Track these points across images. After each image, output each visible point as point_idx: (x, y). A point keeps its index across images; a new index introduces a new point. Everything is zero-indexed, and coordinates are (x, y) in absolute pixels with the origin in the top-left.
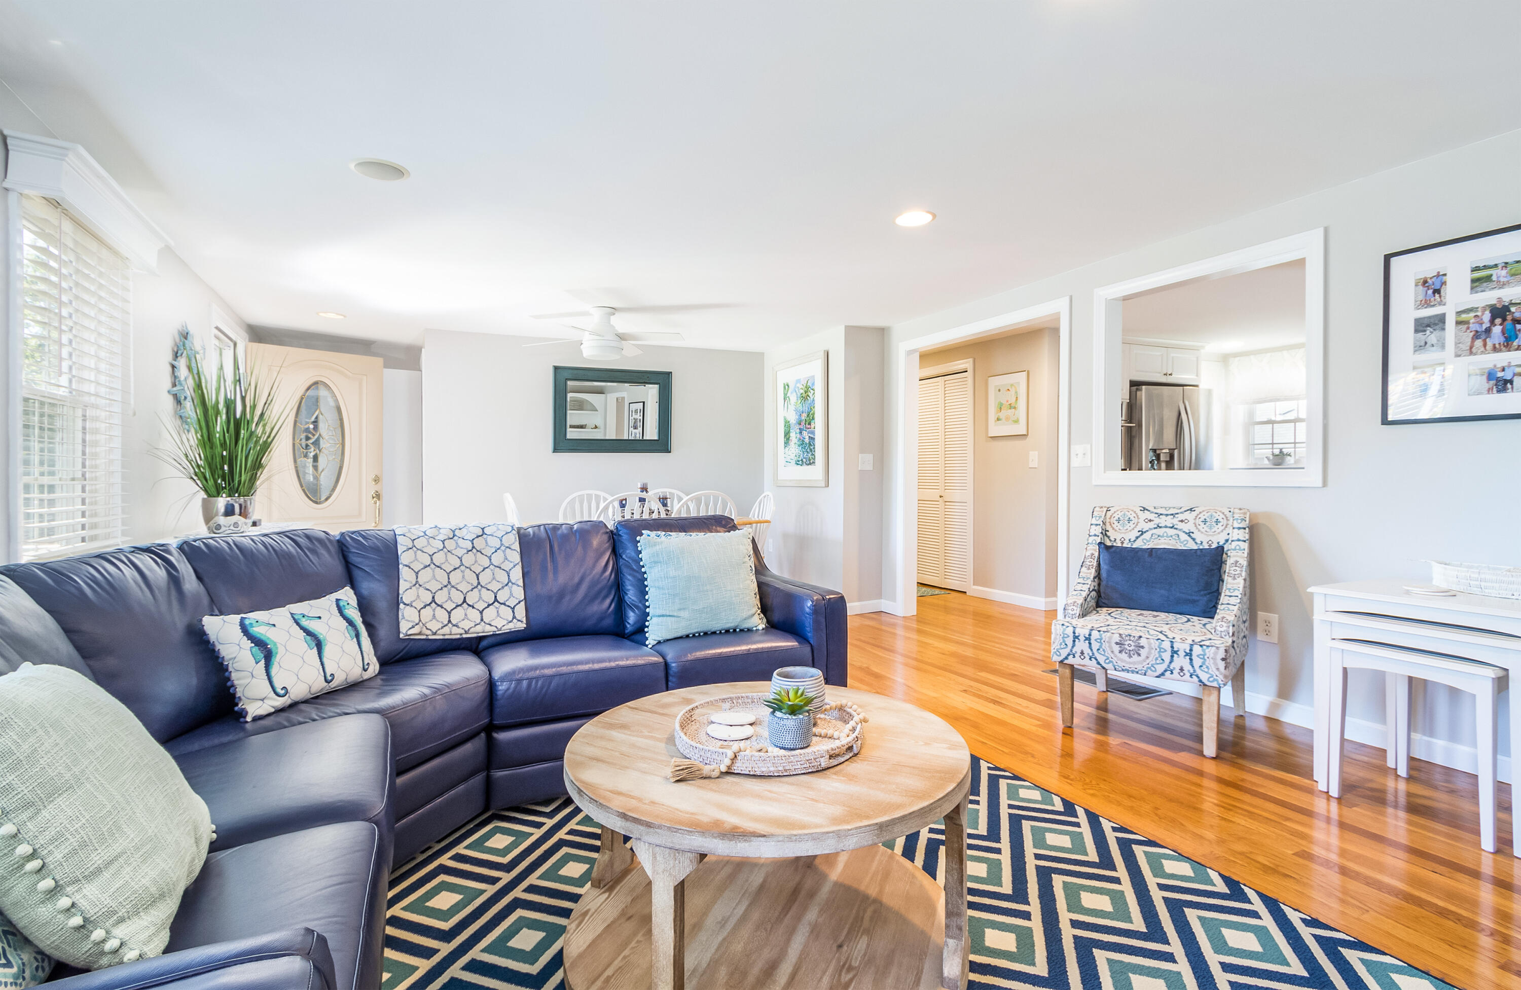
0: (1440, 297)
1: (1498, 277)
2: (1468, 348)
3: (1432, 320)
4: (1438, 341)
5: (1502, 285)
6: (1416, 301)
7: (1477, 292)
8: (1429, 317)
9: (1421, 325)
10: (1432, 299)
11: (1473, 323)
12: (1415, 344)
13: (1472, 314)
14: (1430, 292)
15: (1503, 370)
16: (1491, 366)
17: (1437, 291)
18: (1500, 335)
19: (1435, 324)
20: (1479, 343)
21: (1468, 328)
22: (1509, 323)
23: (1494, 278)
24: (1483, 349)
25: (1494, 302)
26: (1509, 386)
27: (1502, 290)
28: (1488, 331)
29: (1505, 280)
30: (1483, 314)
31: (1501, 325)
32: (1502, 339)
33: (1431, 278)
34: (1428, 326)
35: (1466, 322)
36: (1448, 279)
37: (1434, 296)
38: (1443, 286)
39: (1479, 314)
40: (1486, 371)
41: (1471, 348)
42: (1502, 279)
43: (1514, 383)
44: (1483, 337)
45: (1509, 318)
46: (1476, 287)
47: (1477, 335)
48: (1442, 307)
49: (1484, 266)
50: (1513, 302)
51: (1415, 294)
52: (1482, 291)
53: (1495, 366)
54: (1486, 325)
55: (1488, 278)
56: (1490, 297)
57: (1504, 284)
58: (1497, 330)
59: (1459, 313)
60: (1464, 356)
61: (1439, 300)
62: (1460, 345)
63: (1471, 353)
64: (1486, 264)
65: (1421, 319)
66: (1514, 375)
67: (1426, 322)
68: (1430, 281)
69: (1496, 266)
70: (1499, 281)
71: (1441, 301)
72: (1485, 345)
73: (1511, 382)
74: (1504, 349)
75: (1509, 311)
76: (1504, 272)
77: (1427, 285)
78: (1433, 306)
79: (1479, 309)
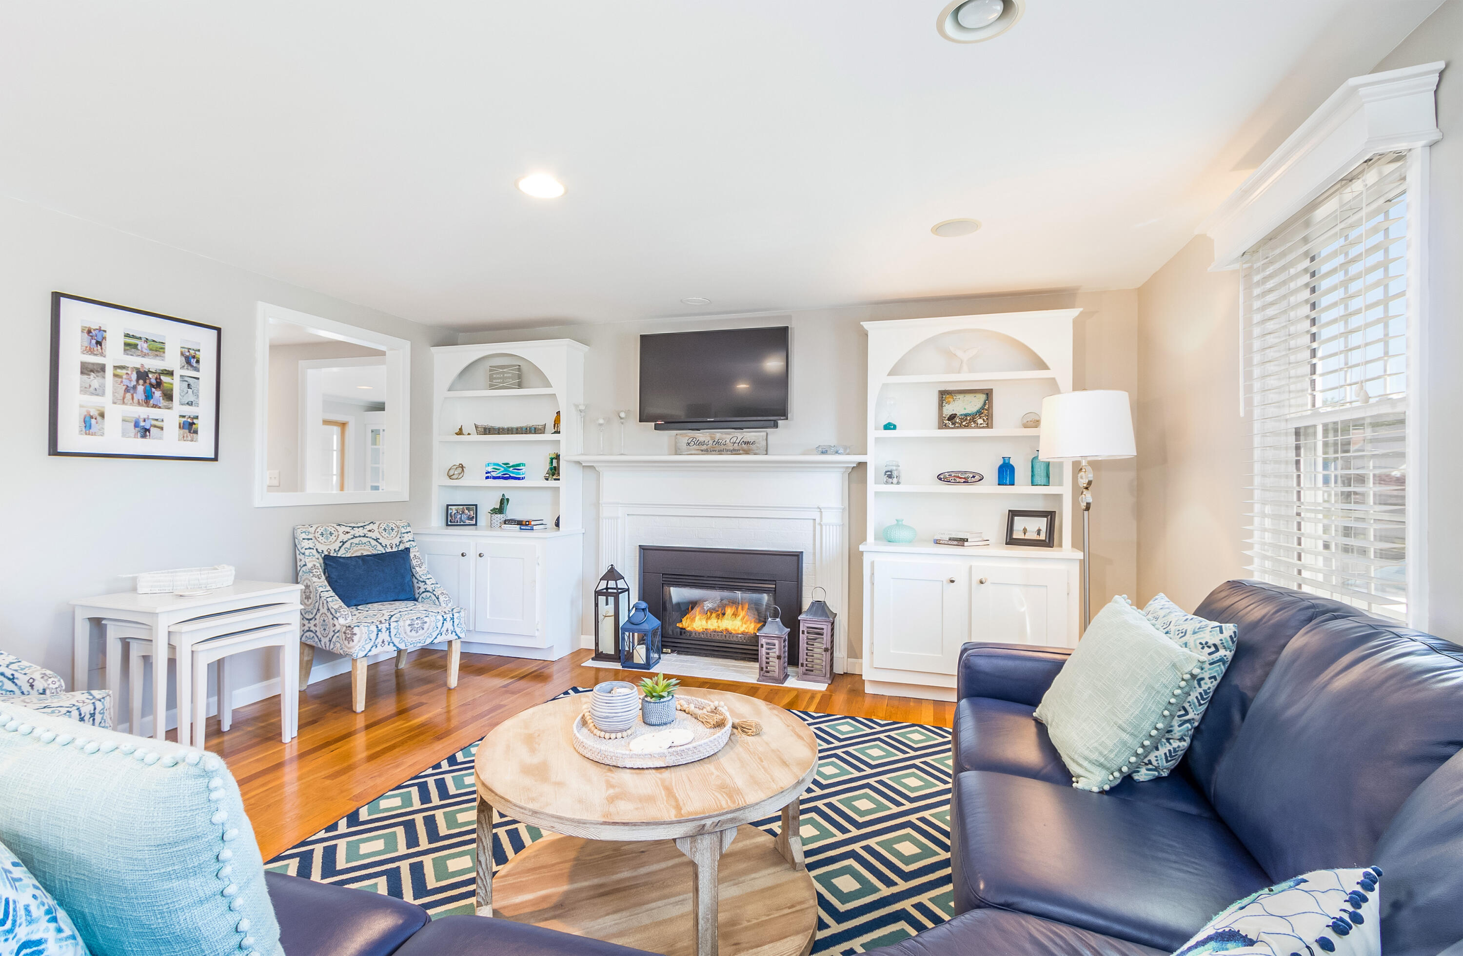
0: (102, 349)
1: (142, 348)
2: (122, 398)
3: (95, 367)
4: (100, 386)
5: (144, 355)
6: (82, 346)
7: (128, 354)
8: (93, 364)
9: (87, 368)
10: (95, 349)
11: (126, 379)
12: (81, 384)
13: (124, 371)
14: (94, 342)
15: (145, 421)
16: (137, 416)
17: (99, 343)
18: (143, 393)
19: (98, 371)
20: (128, 395)
21: (122, 382)
22: (147, 385)
23: (139, 347)
24: (131, 401)
25: (139, 366)
26: (148, 433)
27: (143, 359)
28: (135, 388)
29: (146, 352)
30: (132, 374)
31: (143, 385)
32: (144, 397)
33: (94, 330)
34: (92, 371)
35: (121, 377)
36: (107, 335)
37: (97, 347)
38: (104, 341)
39: (129, 372)
40: (134, 419)
41: (124, 398)
42: (144, 351)
43: (151, 432)
44: (132, 391)
45: (148, 381)
46: (128, 350)
47: (127, 390)
48: (102, 358)
49: (133, 335)
50: (151, 370)
51: (82, 339)
52: (131, 355)
53: (139, 416)
54: (134, 383)
55: (135, 346)
56: (135, 361)
57: (145, 355)
58: (140, 388)
59: (116, 367)
60: (119, 404)
61: (100, 351)
62: (116, 394)
63: (124, 403)
64: (135, 335)
65: (86, 363)
66: (151, 426)
67: (90, 367)
68: (94, 333)
69: (140, 338)
70: (142, 351)
71: (102, 352)
72: (133, 399)
73: (149, 430)
74: (145, 405)
75: (148, 376)
76: (145, 345)
77: (91, 334)
78: (96, 355)
79: (129, 369)
